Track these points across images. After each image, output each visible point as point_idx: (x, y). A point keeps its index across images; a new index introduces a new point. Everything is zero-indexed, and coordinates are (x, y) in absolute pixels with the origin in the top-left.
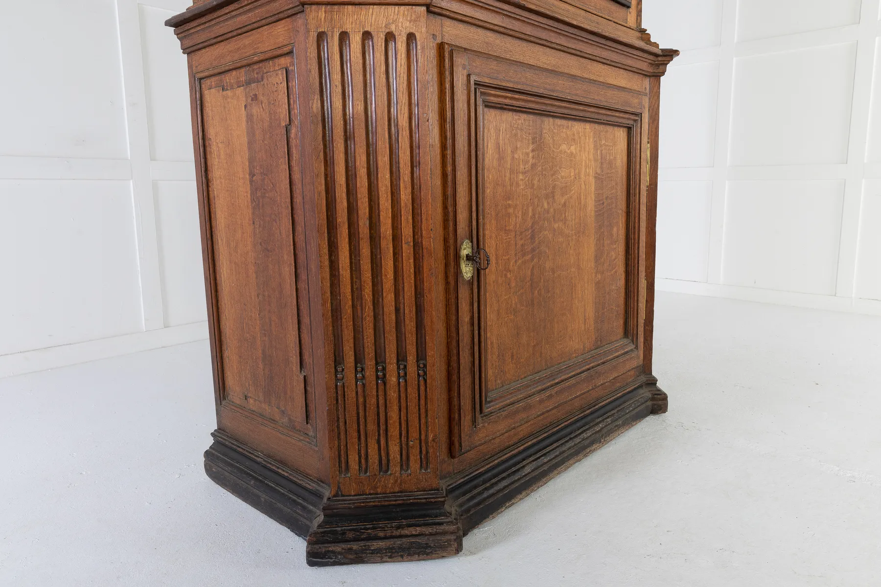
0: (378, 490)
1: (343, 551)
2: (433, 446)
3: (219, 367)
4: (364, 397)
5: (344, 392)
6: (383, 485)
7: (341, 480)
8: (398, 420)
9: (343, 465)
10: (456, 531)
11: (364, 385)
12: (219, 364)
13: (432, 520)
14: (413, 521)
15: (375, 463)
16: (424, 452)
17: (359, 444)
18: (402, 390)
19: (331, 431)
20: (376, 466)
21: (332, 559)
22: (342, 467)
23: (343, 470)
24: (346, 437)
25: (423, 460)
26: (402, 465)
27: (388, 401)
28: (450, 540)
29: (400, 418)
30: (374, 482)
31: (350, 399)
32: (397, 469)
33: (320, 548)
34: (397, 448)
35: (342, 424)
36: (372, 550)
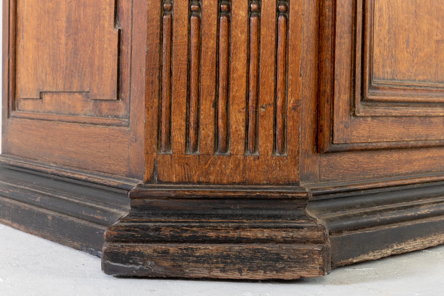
0: (211, 177)
1: (155, 254)
2: (293, 117)
3: (11, 64)
4: (199, 37)
5: (172, 29)
6: (218, 170)
7: (159, 158)
8: (245, 75)
9: (164, 137)
10: (322, 239)
11: (199, 21)
12: (11, 61)
13: (287, 222)
14: (260, 222)
15: (209, 136)
16: (279, 126)
17: (188, 108)
18: (253, 30)
19: (149, 83)
20: (210, 141)
21: (138, 264)
22: (161, 139)
23: (163, 143)
24: (170, 96)
25: (278, 137)
26: (246, 144)
27: (232, 44)
28: (312, 252)
29: (248, 73)
30: (205, 164)
31: (179, 38)
32: (240, 148)
33: (122, 247)
34: (241, 117)
35: (165, 75)
36: (197, 257)
